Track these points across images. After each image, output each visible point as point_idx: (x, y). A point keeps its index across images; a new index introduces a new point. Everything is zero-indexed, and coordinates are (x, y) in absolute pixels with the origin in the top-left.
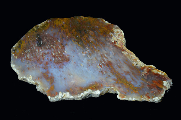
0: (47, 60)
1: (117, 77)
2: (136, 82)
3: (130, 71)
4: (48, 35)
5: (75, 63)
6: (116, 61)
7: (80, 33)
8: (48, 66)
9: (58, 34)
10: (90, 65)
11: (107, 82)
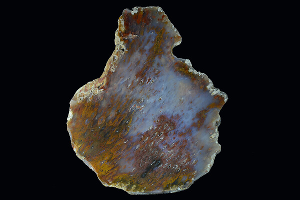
0: (176, 138)
1: (155, 56)
2: (150, 37)
3: (138, 50)
4: (135, 166)
5: (161, 108)
6: (131, 70)
7: (108, 133)
8: (184, 131)
9: (127, 155)
10: (154, 91)
11: (167, 62)
